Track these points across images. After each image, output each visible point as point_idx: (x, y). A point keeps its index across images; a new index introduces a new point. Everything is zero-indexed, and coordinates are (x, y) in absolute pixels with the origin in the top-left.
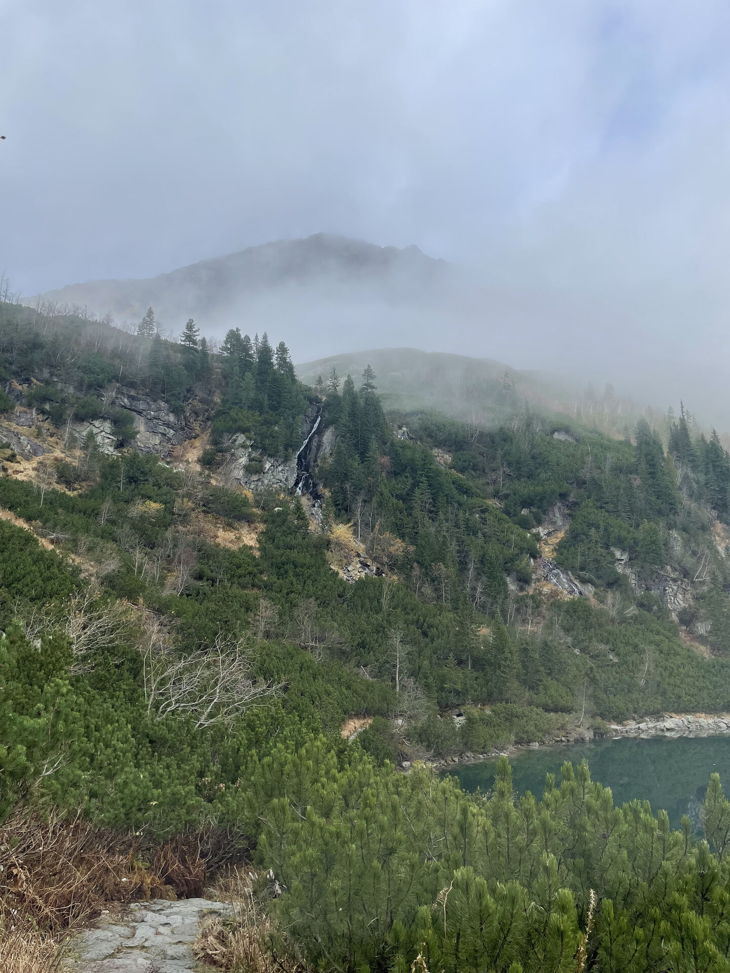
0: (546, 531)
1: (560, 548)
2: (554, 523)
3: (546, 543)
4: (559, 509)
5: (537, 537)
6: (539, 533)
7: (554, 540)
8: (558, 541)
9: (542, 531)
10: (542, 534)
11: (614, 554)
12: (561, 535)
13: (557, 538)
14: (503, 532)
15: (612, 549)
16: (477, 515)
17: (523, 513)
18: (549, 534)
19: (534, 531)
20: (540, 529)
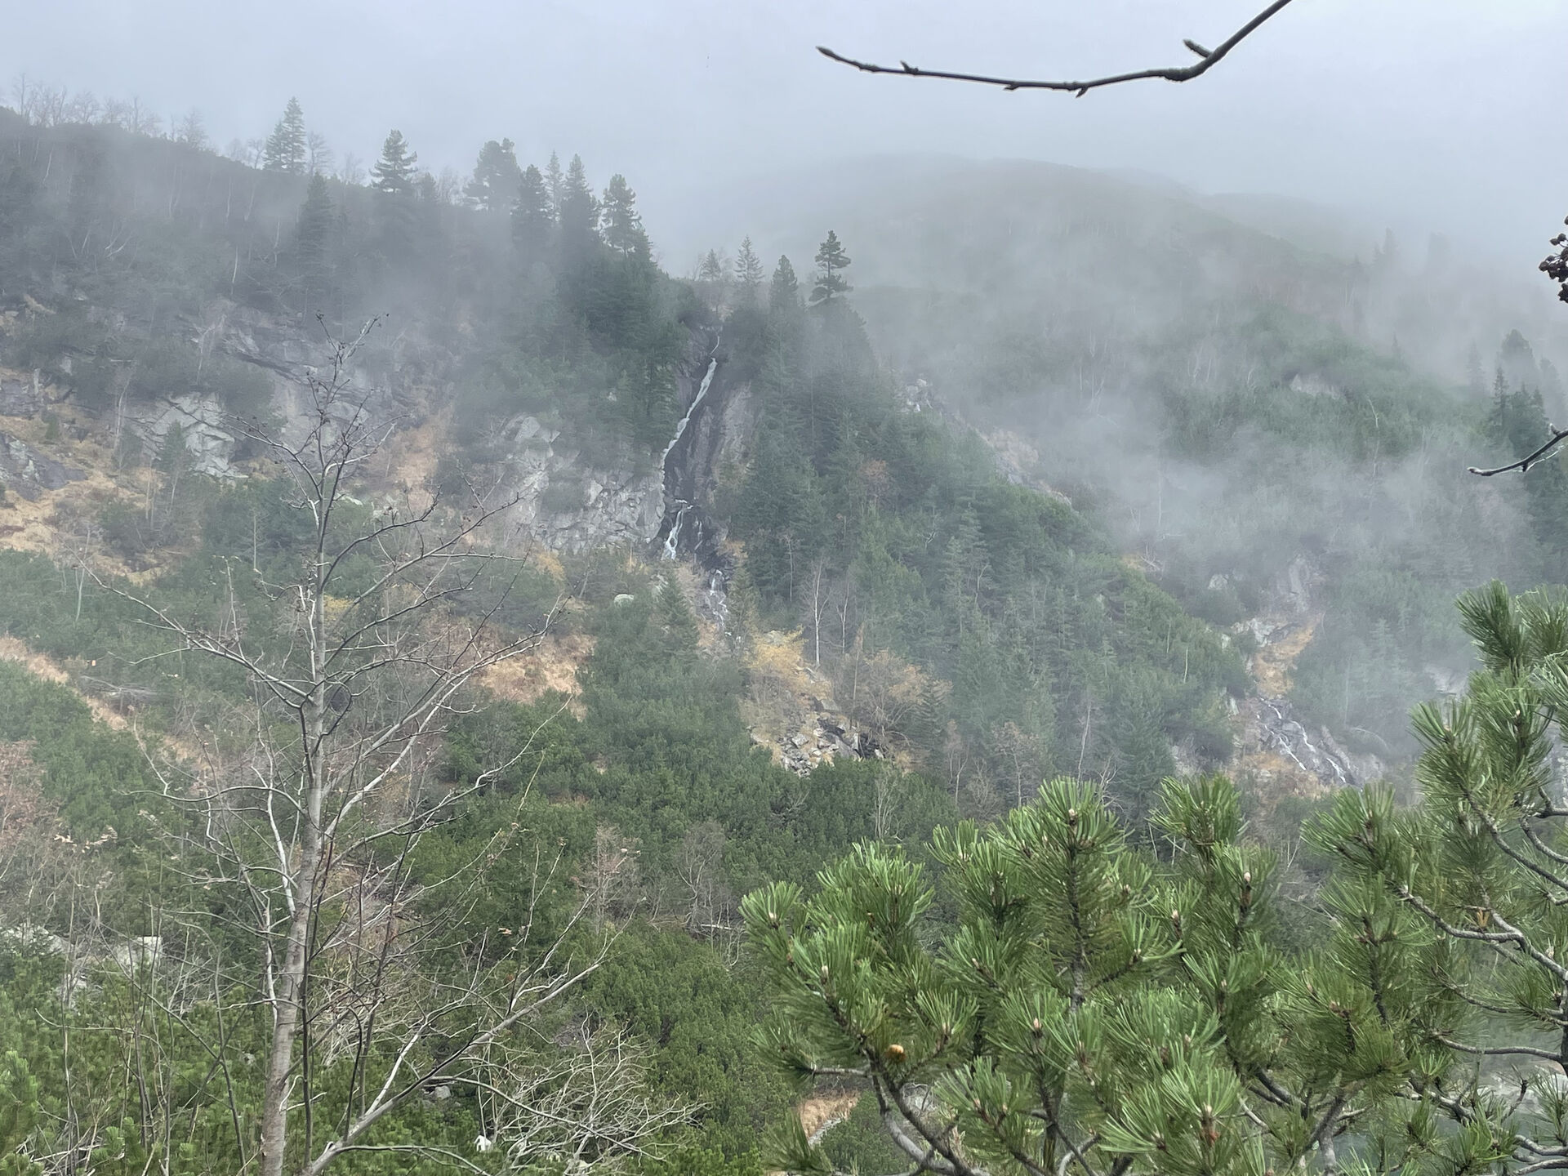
0: (1270, 628)
1: (1302, 670)
2: (1290, 608)
3: (1270, 658)
4: (1302, 572)
5: (1246, 645)
6: (1251, 633)
7: (1288, 648)
8: (1297, 651)
9: (1259, 629)
10: (1259, 636)
11: (1433, 681)
12: (1305, 637)
13: (1295, 643)
14: (1163, 637)
15: (1428, 669)
16: (1100, 599)
17: (1212, 585)
18: (1276, 635)
19: (1240, 628)
20: (1255, 623)
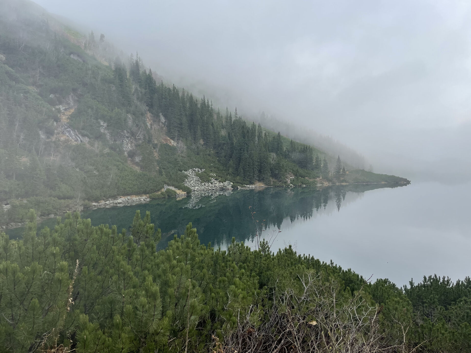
0: (64, 108)
1: (71, 118)
2: (69, 104)
3: (64, 114)
4: (72, 97)
5: (59, 111)
6: (60, 109)
7: (68, 113)
8: (70, 113)
9: (62, 108)
10: (61, 109)
11: (100, 123)
12: (72, 111)
13: (70, 112)
14: (38, 106)
15: (99, 120)
16: (22, 95)
17: (51, 96)
18: (65, 110)
19: (57, 107)
20: (61, 106)
